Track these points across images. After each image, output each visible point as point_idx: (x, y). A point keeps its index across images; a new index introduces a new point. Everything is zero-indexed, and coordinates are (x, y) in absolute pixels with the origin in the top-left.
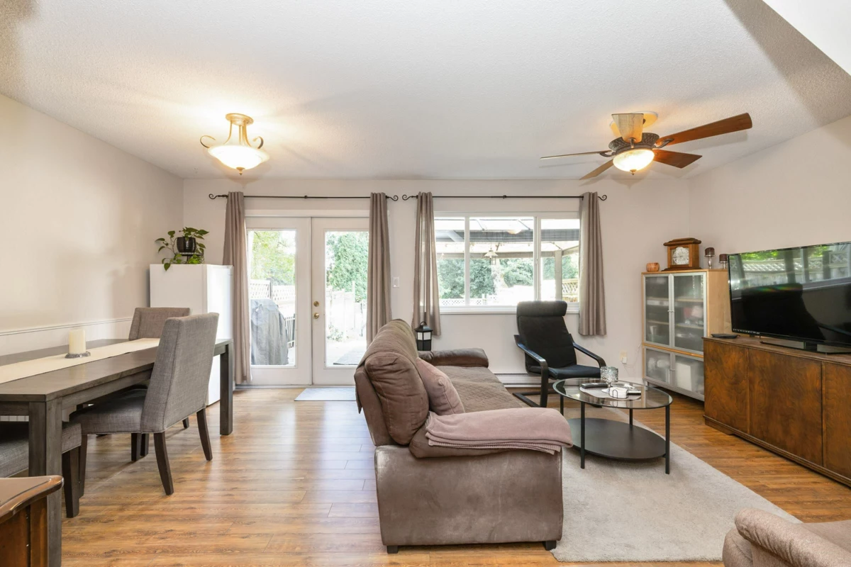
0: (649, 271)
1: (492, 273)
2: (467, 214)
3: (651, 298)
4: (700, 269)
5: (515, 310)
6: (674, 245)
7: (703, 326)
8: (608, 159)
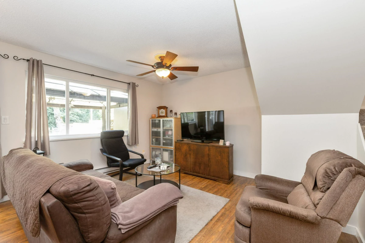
0: (152, 117)
1: (55, 116)
2: (68, 80)
3: (153, 128)
4: (168, 117)
5: (100, 136)
6: (160, 108)
7: (172, 137)
8: (154, 69)
